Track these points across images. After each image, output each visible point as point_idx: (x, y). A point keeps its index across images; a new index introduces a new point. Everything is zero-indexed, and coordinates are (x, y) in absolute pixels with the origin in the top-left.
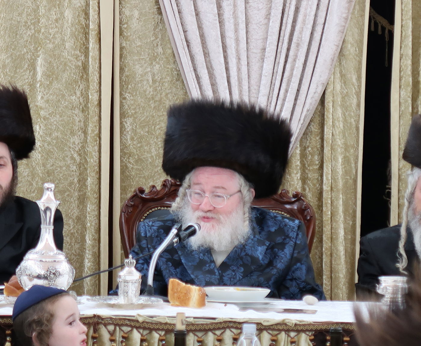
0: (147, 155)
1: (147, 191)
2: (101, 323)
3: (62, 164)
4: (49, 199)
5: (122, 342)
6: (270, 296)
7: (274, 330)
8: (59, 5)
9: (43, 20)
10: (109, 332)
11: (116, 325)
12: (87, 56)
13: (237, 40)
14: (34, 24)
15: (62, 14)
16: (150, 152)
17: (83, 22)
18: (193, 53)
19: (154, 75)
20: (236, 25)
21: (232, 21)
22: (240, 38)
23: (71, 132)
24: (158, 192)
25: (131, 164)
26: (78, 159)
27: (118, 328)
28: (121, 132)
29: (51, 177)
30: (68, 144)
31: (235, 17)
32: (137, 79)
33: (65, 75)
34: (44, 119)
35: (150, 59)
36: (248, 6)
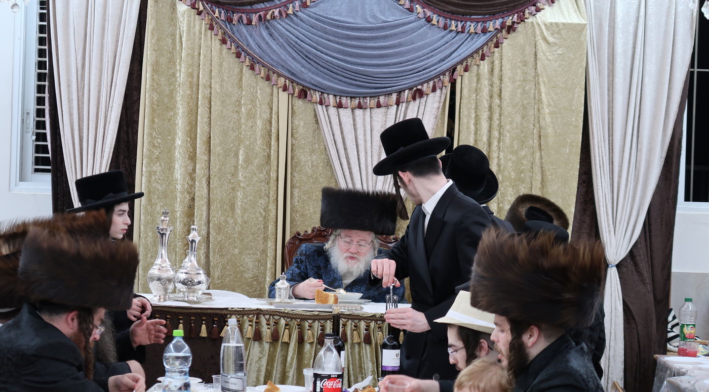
0: (307, 212)
1: (302, 234)
2: (261, 314)
3: (253, 216)
4: (194, 236)
5: (274, 325)
6: (362, 298)
7: (368, 320)
8: (253, 117)
9: (243, 127)
10: (266, 319)
11: (270, 315)
12: (270, 149)
13: (365, 141)
14: (238, 129)
15: (255, 123)
16: (309, 210)
17: (268, 128)
18: (338, 148)
19: (312, 162)
20: (365, 131)
21: (362, 129)
22: (367, 140)
23: (260, 197)
24: (309, 235)
25: (297, 217)
26: (264, 213)
27: (271, 317)
28: (291, 198)
29: (247, 225)
30: (257, 204)
31: (364, 126)
32: (302, 164)
33: (256, 161)
34: (243, 188)
35: (310, 152)
36: (372, 120)
